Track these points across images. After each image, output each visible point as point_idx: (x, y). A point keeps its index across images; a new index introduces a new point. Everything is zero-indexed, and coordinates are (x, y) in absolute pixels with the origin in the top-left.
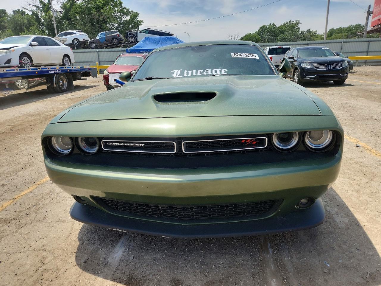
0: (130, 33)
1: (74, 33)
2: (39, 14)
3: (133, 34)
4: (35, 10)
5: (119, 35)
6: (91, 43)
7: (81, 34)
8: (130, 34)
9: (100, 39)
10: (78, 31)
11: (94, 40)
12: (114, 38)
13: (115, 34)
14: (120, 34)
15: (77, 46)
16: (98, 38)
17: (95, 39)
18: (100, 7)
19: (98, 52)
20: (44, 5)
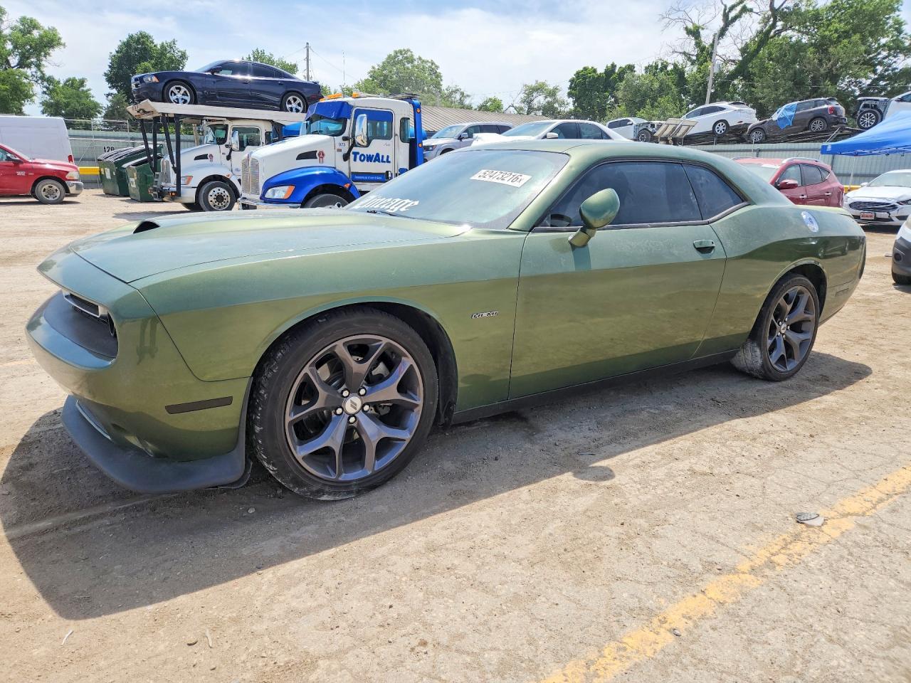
0: (867, 102)
1: (722, 109)
2: (687, 69)
3: (875, 106)
4: (681, 62)
5: (834, 111)
6: (756, 129)
7: (737, 109)
8: (865, 106)
9: (779, 119)
10: (734, 103)
11: (764, 123)
12: (819, 116)
13: (826, 106)
14: (840, 106)
15: (719, 137)
16: (775, 117)
17: (766, 122)
18: (830, 40)
19: (760, 150)
20: (703, 49)
